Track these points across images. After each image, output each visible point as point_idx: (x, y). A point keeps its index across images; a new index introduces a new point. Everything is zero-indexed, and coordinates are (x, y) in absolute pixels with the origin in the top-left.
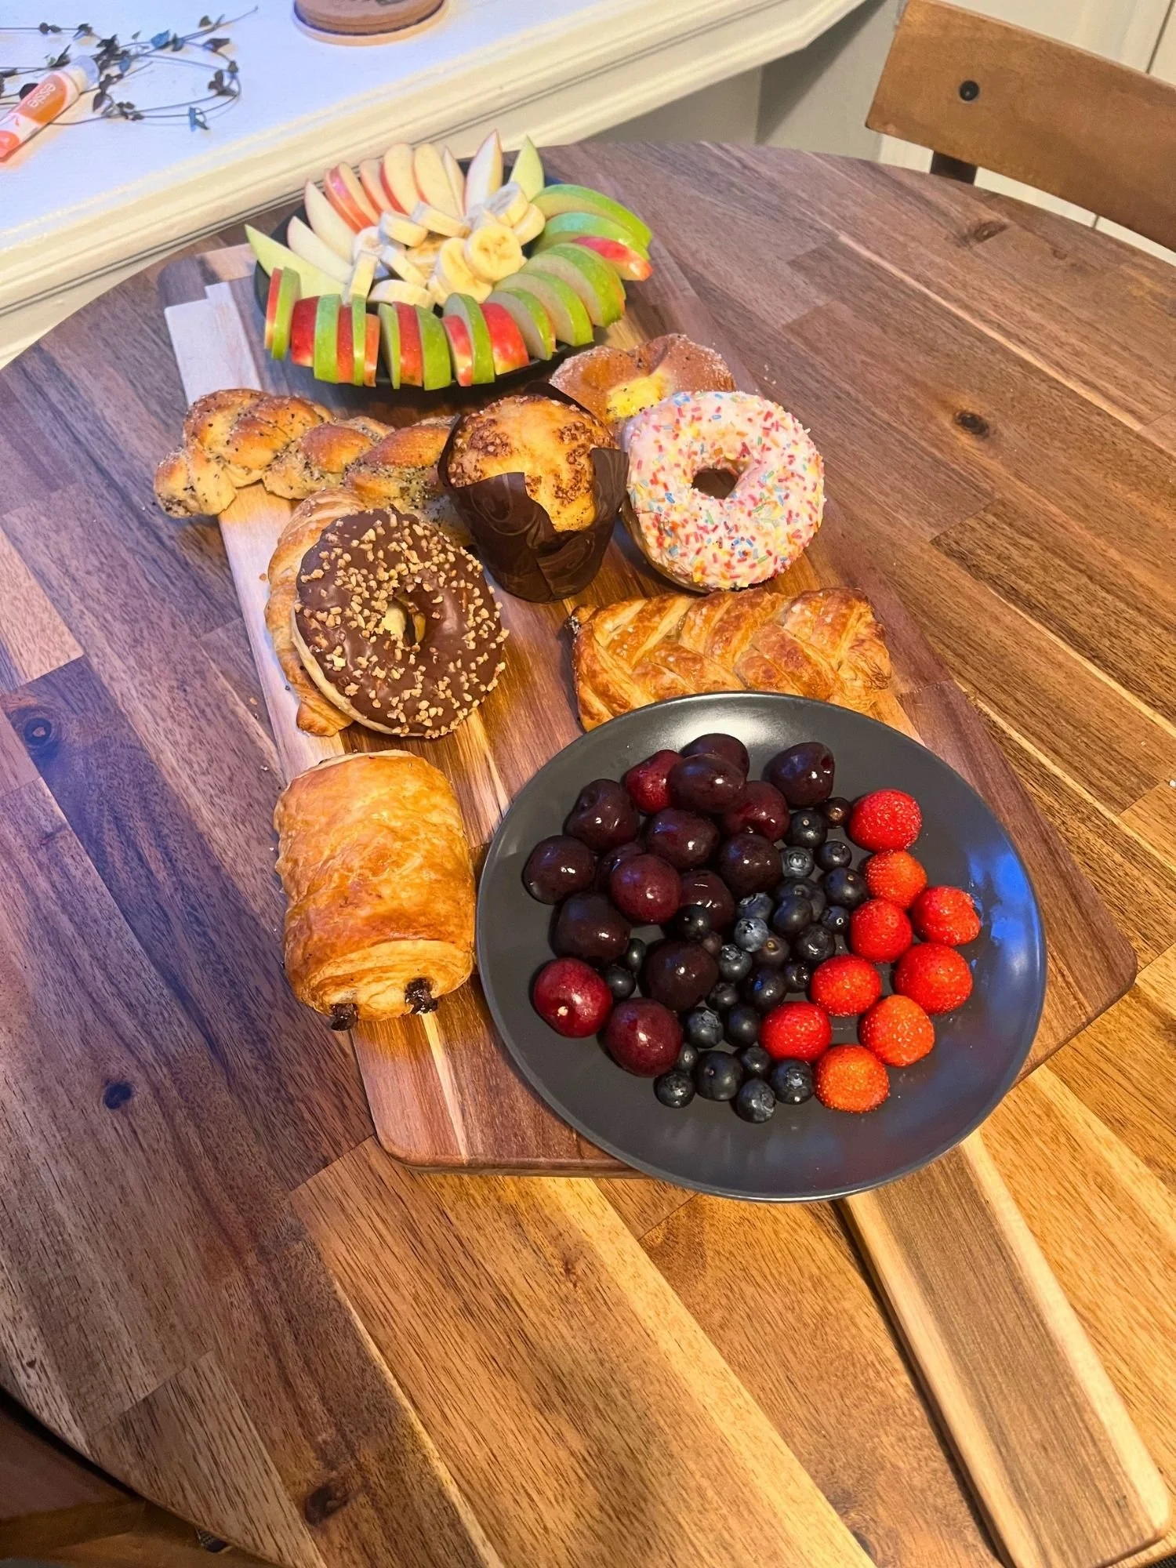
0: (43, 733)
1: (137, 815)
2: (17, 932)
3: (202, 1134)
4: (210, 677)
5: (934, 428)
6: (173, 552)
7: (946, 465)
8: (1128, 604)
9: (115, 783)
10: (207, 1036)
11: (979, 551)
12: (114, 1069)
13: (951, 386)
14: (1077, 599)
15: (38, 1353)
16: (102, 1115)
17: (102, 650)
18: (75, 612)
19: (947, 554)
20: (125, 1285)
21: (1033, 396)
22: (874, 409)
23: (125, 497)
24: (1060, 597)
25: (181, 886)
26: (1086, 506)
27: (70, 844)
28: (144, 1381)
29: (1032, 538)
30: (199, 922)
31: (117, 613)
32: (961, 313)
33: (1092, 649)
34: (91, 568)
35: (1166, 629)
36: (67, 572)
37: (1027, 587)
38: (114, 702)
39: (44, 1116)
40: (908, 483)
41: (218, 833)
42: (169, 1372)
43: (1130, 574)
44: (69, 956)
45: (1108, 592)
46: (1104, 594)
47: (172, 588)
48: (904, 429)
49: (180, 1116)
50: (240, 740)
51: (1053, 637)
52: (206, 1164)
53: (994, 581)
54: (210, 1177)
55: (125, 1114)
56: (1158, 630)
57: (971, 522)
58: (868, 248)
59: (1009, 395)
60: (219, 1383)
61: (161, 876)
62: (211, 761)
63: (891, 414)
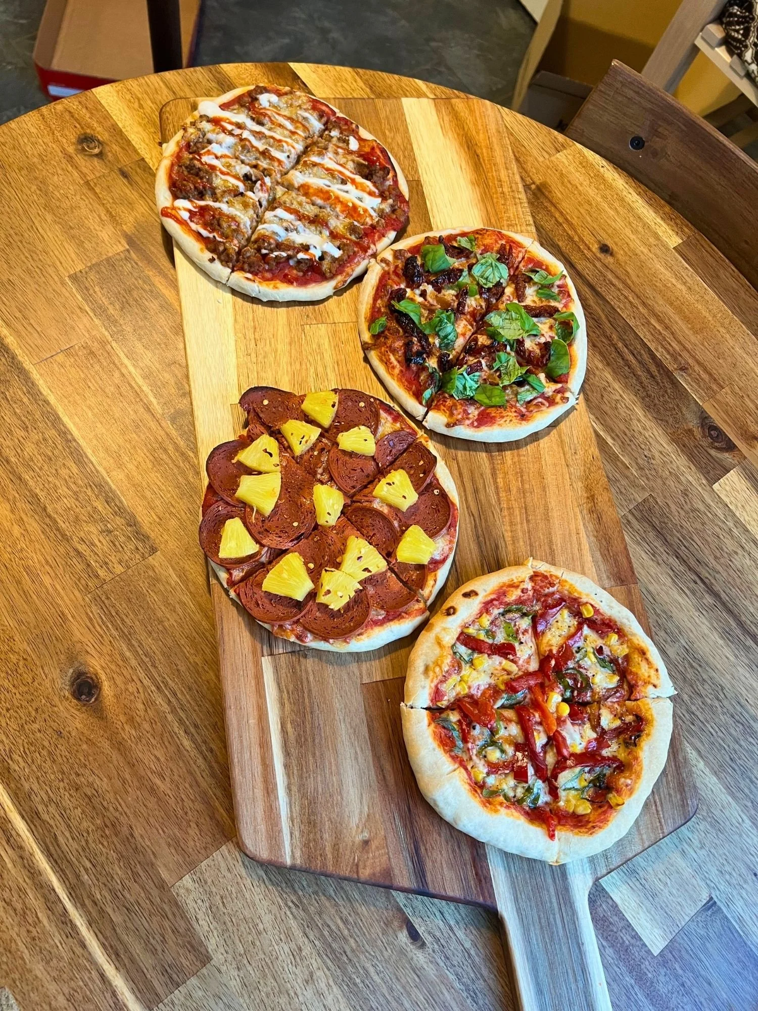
0: (712, 432)
1: (644, 379)
2: (677, 323)
3: (564, 230)
4: (634, 464)
5: (119, 680)
6: (690, 569)
7: (123, 635)
8: (26, 485)
9: (662, 399)
10: (575, 268)
11: (122, 539)
12: (610, 259)
13: (89, 741)
14: (63, 490)
15: (602, 170)
16: (610, 243)
17: (703, 489)
18: (729, 518)
19: (148, 538)
20: (578, 186)
21: (13, 725)
22: (166, 708)
23: (741, 624)
24: (75, 493)
25: (609, 338)
26: (19, 582)
27: (671, 366)
28: (562, 158)
29: (76, 550)
30: (593, 319)
31: (705, 518)
32: (42, 863)
33: (69, 447)
34: (736, 556)
35: (8, 462)
36: (749, 554)
37: (95, 504)
38: (682, 451)
39: (632, 246)
40: (159, 614)
41: (600, 366)
42: (553, 158)
43: (12, 512)
44: (649, 309)
45: (37, 495)
46: (41, 495)
47: (678, 535)
48: (146, 682)
49: (576, 239)
50: (605, 421)
51: (93, 459)
52: (561, 220)
53: (120, 511)
54: (557, 215)
55: (599, 242)
56: (13, 459)
57: (119, 569)
58: (114, 994)
59: (36, 726)
60: (535, 152)
61: (620, 345)
62: (616, 408)
63: (153, 703)
